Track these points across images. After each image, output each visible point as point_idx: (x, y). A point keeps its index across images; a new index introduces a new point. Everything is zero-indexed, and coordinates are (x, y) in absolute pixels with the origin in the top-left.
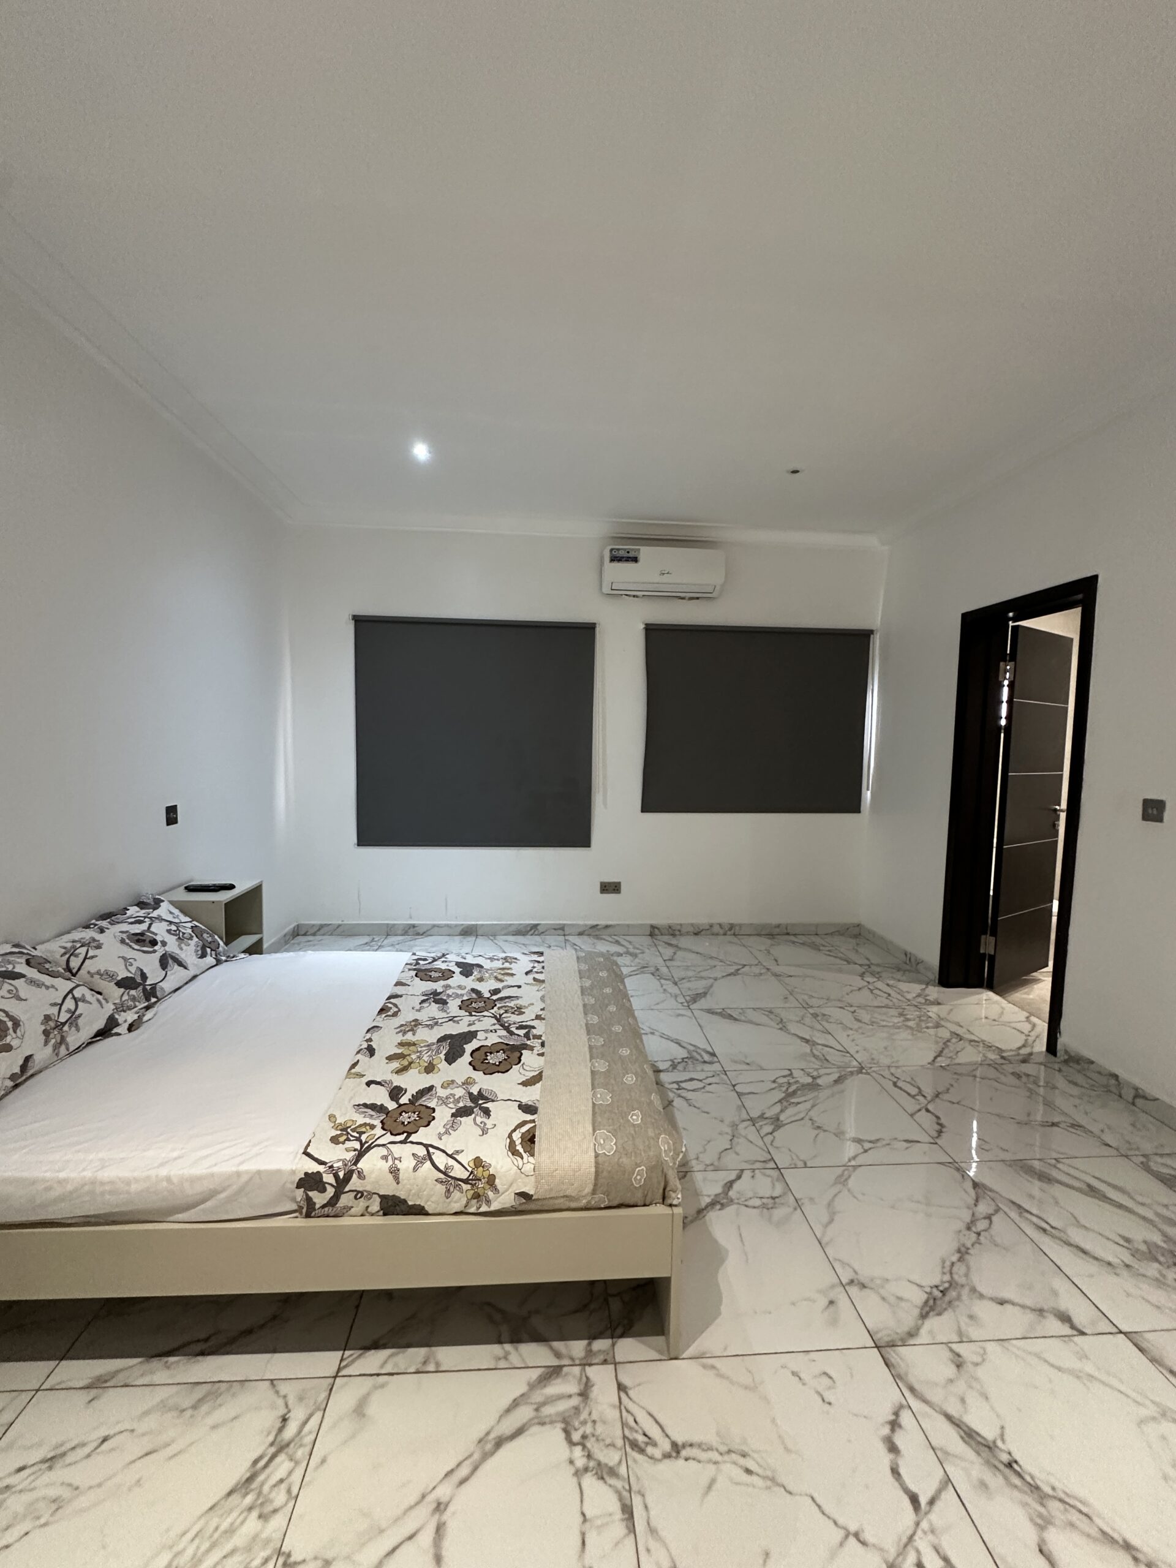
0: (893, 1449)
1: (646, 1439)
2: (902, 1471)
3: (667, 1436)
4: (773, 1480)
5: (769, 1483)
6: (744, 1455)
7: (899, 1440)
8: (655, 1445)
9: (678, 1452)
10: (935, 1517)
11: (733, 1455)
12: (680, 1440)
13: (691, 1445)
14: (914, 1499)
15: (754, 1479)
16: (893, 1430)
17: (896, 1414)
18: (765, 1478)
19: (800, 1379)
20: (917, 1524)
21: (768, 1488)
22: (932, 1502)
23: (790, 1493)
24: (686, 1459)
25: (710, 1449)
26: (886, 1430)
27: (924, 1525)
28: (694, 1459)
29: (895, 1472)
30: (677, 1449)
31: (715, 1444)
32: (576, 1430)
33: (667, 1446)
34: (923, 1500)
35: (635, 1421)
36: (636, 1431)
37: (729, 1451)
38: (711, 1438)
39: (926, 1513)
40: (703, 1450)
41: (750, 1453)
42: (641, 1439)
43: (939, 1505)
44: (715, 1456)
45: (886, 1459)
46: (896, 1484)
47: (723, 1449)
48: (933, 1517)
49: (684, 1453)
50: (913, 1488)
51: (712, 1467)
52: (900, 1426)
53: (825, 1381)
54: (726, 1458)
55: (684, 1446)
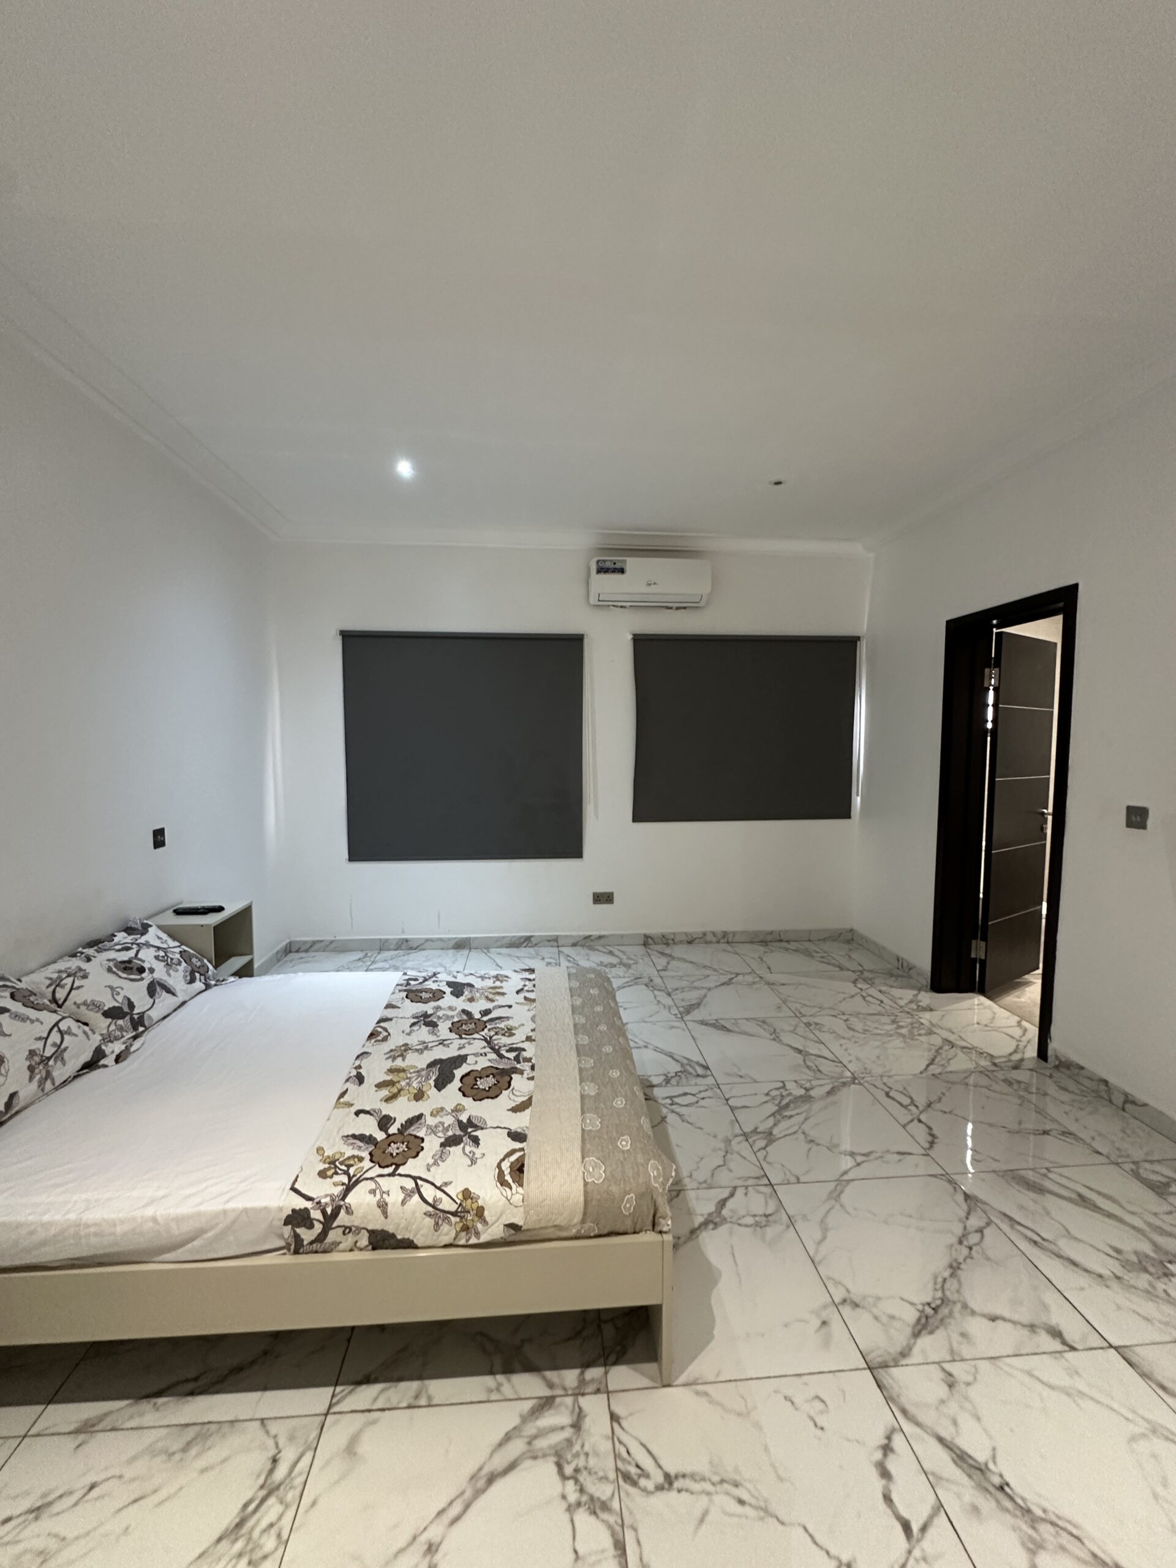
0: (885, 1474)
1: (639, 1471)
2: (895, 1497)
3: (660, 1467)
4: (766, 1510)
5: (762, 1514)
6: (736, 1485)
7: (892, 1465)
8: (647, 1476)
9: (671, 1484)
10: (927, 1545)
11: (726, 1486)
12: (672, 1470)
13: (684, 1476)
14: (906, 1527)
15: (747, 1510)
16: (885, 1455)
17: (889, 1438)
18: (757, 1508)
19: (793, 1403)
20: (910, 1552)
21: (762, 1519)
22: (924, 1529)
23: (782, 1523)
24: (679, 1491)
25: (703, 1479)
26: (878, 1455)
27: (917, 1553)
28: (687, 1490)
29: (887, 1498)
30: (669, 1480)
31: (708, 1474)
32: (568, 1463)
33: (659, 1478)
34: (915, 1527)
35: (628, 1452)
36: (629, 1463)
37: (722, 1481)
38: (703, 1467)
39: (919, 1541)
40: (696, 1481)
41: (742, 1482)
42: (633, 1470)
43: (931, 1532)
44: (707, 1486)
45: (878, 1484)
46: (889, 1511)
47: (716, 1479)
48: (926, 1544)
49: (676, 1485)
50: (904, 1513)
51: (704, 1499)
52: (892, 1450)
53: (818, 1405)
54: (719, 1487)
55: (677, 1477)
